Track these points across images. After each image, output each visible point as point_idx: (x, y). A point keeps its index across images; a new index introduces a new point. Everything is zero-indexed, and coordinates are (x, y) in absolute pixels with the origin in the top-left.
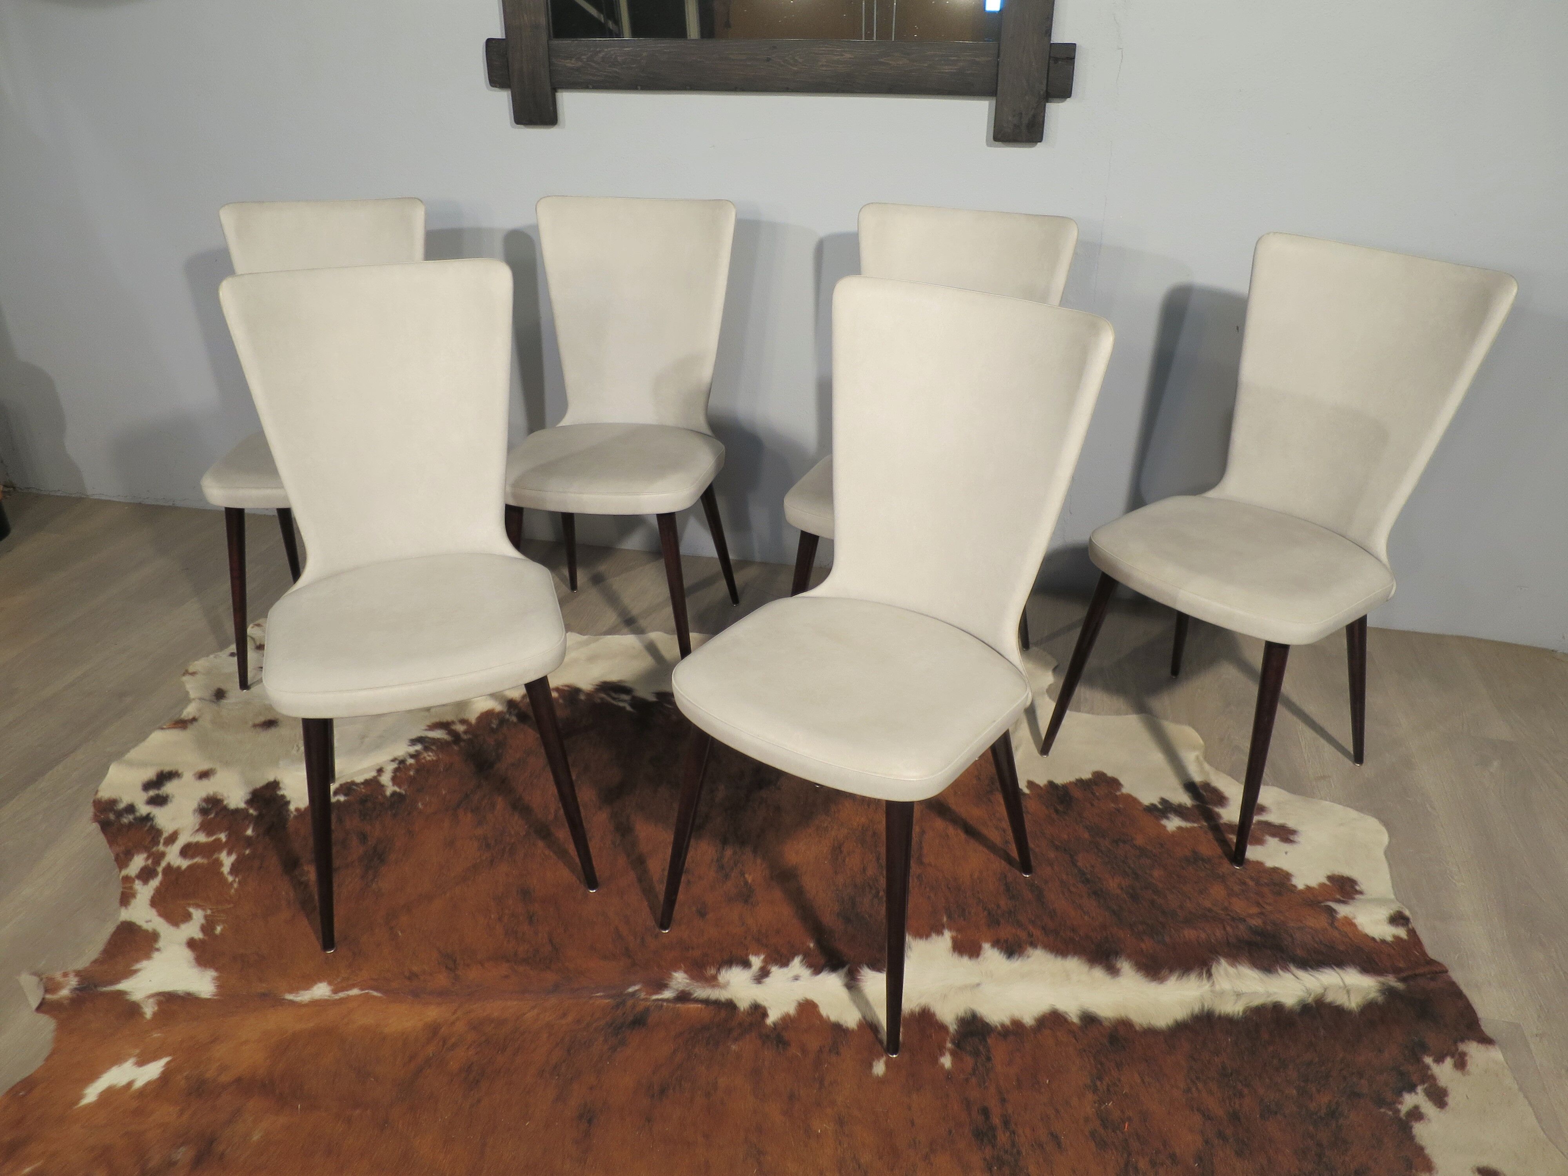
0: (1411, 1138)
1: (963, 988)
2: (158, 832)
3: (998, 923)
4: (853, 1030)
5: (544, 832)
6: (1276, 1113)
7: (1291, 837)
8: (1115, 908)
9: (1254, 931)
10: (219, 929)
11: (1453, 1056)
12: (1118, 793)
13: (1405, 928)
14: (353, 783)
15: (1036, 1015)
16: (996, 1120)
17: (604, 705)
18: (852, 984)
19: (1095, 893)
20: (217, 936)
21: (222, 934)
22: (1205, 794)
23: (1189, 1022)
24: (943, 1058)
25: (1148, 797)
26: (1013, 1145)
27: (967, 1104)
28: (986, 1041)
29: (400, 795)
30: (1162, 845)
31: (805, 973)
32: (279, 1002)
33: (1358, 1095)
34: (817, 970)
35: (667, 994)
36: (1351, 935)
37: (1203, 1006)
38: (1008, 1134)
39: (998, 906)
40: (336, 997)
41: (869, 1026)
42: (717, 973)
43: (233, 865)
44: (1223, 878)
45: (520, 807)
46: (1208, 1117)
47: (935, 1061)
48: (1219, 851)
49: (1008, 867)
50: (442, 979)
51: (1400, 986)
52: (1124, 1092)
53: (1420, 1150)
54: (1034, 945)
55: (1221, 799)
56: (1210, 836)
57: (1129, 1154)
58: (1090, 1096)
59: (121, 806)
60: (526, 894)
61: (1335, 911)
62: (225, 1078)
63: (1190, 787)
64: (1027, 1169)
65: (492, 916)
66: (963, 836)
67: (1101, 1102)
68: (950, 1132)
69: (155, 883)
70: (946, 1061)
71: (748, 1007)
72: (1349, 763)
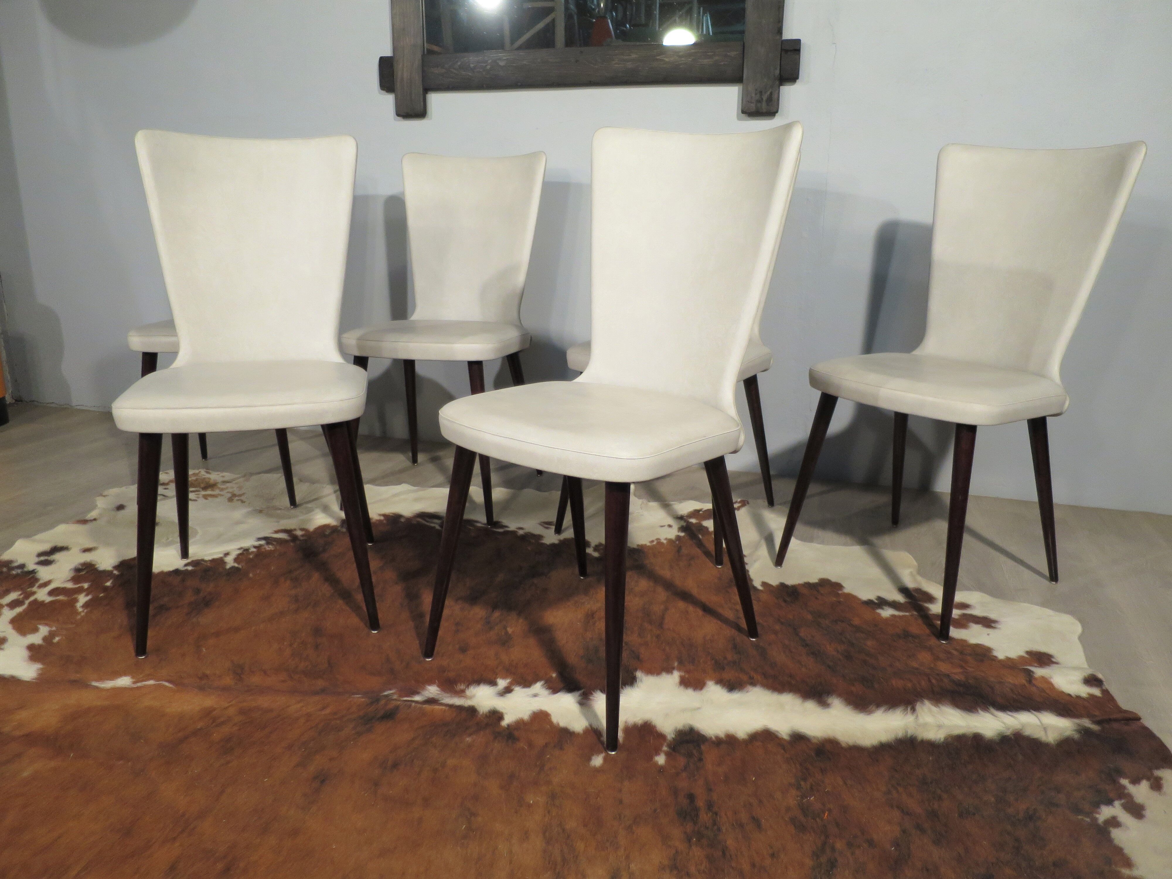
0: (1110, 841)
1: (684, 710)
2: (37, 580)
3: (723, 669)
4: (579, 734)
5: (346, 595)
6: (974, 814)
7: (993, 625)
8: (831, 664)
9: (958, 684)
10: (57, 639)
11: (1148, 779)
12: (840, 592)
13: (1099, 689)
14: (203, 560)
15: (749, 732)
16: (700, 803)
17: (419, 525)
18: (584, 701)
19: (813, 653)
20: (53, 643)
21: (58, 642)
22: (916, 595)
23: (894, 744)
24: (657, 757)
25: (866, 594)
26: (714, 823)
27: (675, 792)
28: (700, 748)
29: (237, 568)
30: (876, 625)
31: (544, 692)
32: (85, 685)
33: (1057, 805)
34: (555, 690)
35: (417, 698)
36: (1048, 691)
37: (906, 732)
38: (710, 814)
39: (725, 658)
40: (135, 686)
41: (593, 731)
42: (466, 688)
43: (86, 602)
44: (930, 649)
45: (332, 580)
46: (905, 812)
47: (650, 758)
48: (928, 631)
49: (737, 633)
50: (228, 680)
51: (1095, 727)
52: (826, 790)
53: (1119, 851)
54: (753, 684)
55: (930, 599)
56: (920, 621)
57: (827, 837)
58: (794, 792)
59: (16, 564)
60: (317, 631)
61: (1033, 672)
62: (17, 733)
63: (904, 590)
64: (726, 842)
65: (285, 643)
66: (700, 612)
67: (803, 796)
68: (655, 810)
69: (19, 610)
70: (661, 760)
71: (488, 711)
72: (1046, 583)
